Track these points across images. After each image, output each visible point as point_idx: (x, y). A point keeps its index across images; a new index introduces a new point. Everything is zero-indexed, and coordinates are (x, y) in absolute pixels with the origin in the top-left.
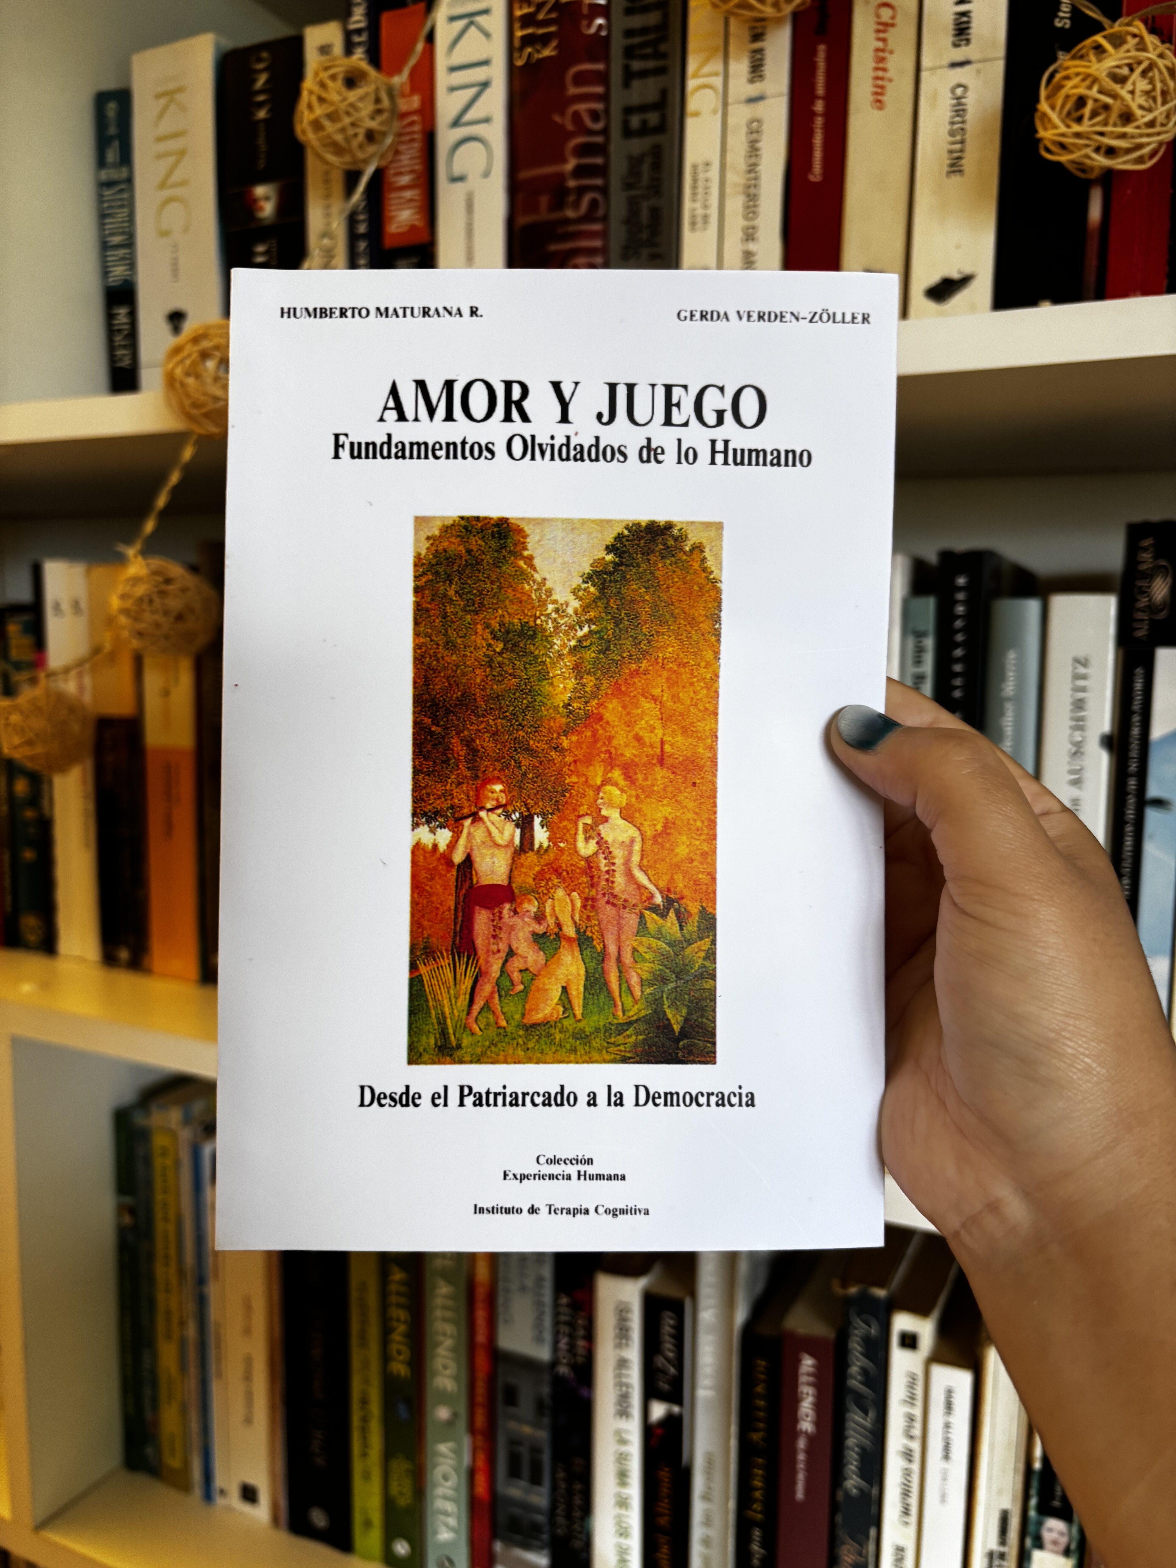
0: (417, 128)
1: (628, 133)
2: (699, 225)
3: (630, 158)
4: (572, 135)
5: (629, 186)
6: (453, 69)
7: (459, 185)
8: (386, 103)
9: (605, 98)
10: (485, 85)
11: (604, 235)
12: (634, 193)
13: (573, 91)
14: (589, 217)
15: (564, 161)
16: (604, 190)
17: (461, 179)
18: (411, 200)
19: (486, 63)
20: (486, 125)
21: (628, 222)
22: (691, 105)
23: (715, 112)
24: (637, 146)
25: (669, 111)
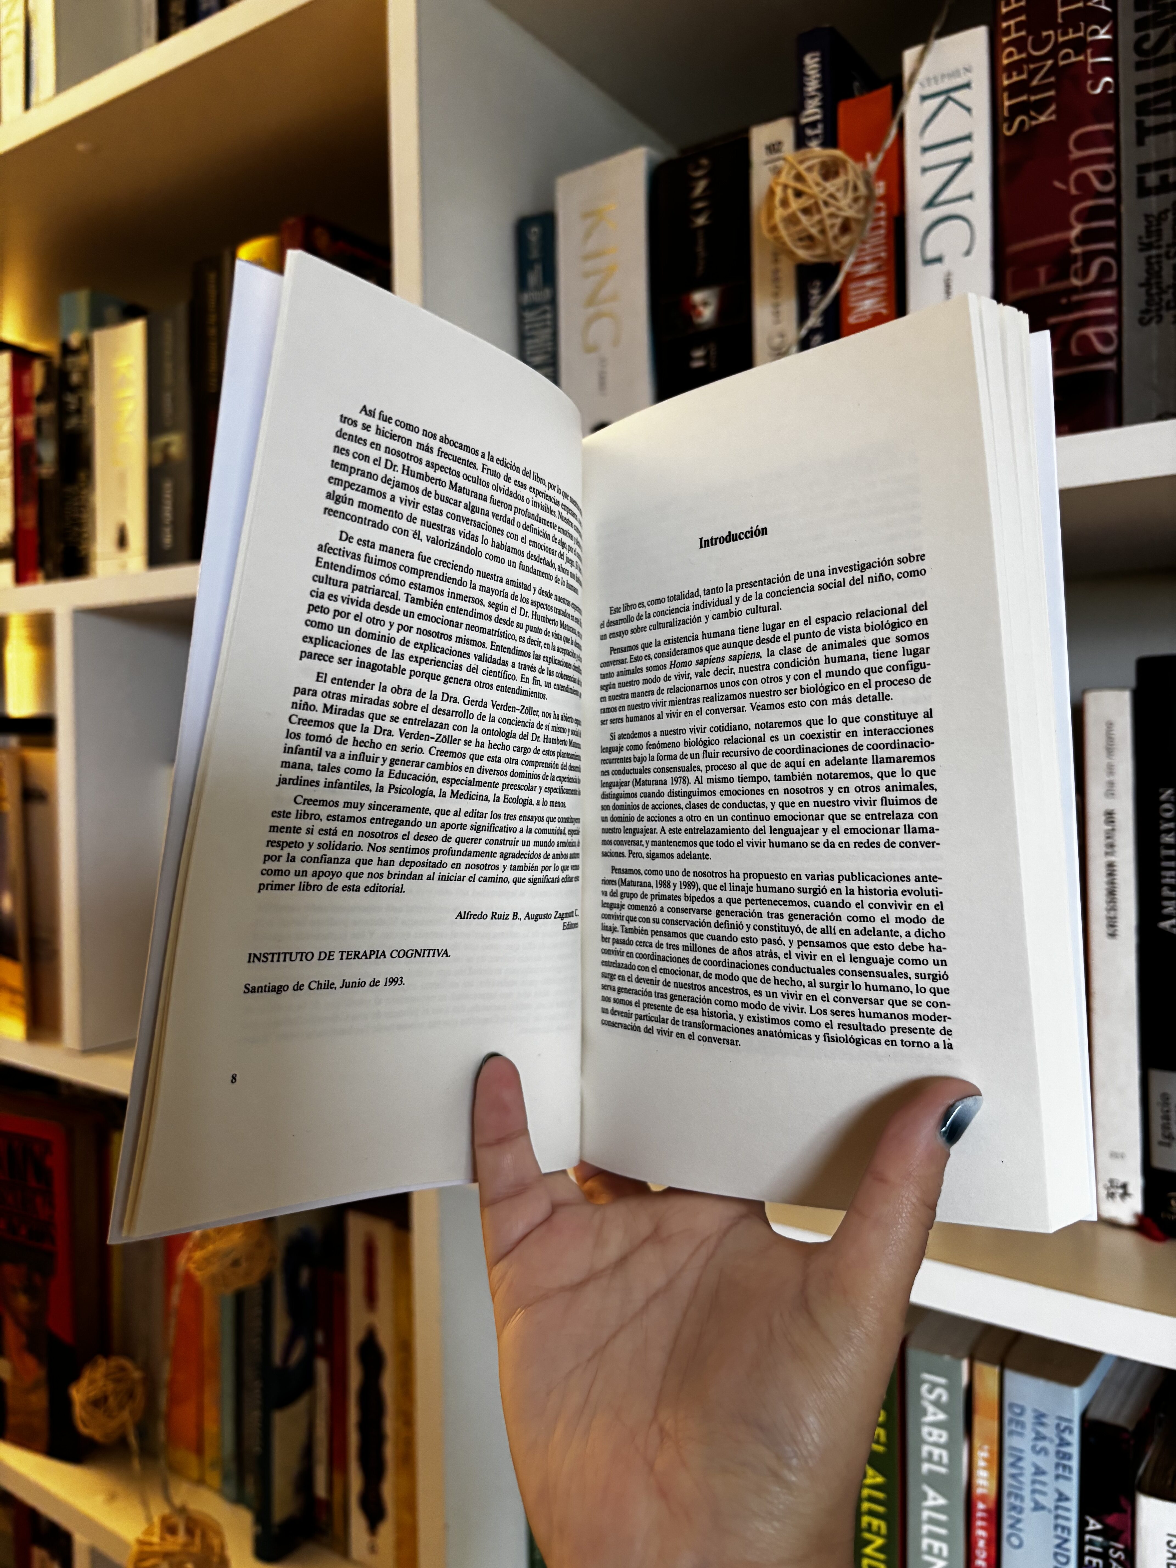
1: (1143, 191)
3: (1147, 217)
4: (1078, 199)
5: (1145, 247)
6: (925, 149)
7: (937, 266)
8: (863, 190)
9: (1115, 158)
10: (967, 160)
11: (1118, 300)
12: (1154, 252)
13: (1076, 154)
14: (1098, 285)
15: (1070, 227)
16: (1117, 254)
17: (939, 260)
18: (873, 289)
19: (968, 137)
20: (967, 201)
21: (1147, 284)
24: (1155, 203)
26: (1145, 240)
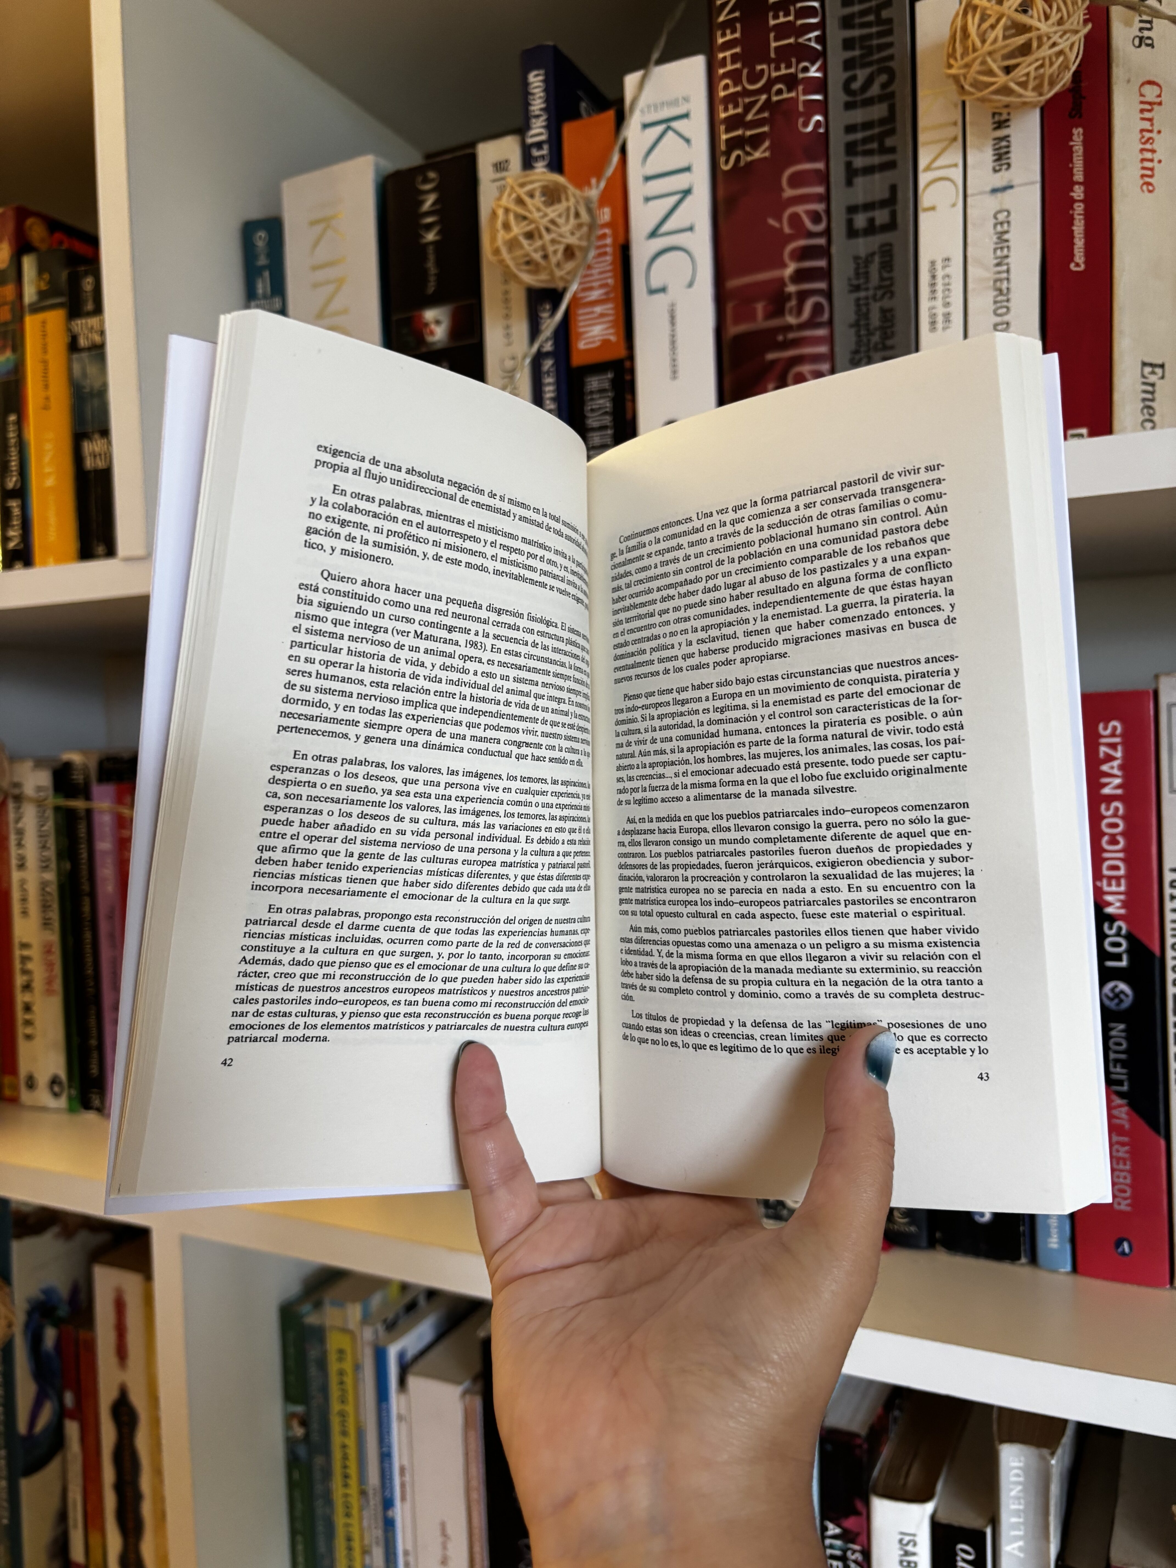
0: (610, 240)
1: (852, 233)
2: (940, 325)
3: (856, 258)
4: (791, 238)
5: (855, 288)
6: (648, 179)
7: (661, 297)
8: (585, 216)
9: (826, 198)
10: (687, 192)
11: (829, 340)
12: (862, 294)
13: (789, 193)
14: (811, 324)
15: (784, 265)
16: (829, 294)
17: (662, 290)
18: (603, 315)
19: (688, 169)
20: (688, 234)
21: (856, 325)
22: (926, 200)
23: (954, 205)
24: (863, 246)
25: (899, 208)
26: (855, 282)
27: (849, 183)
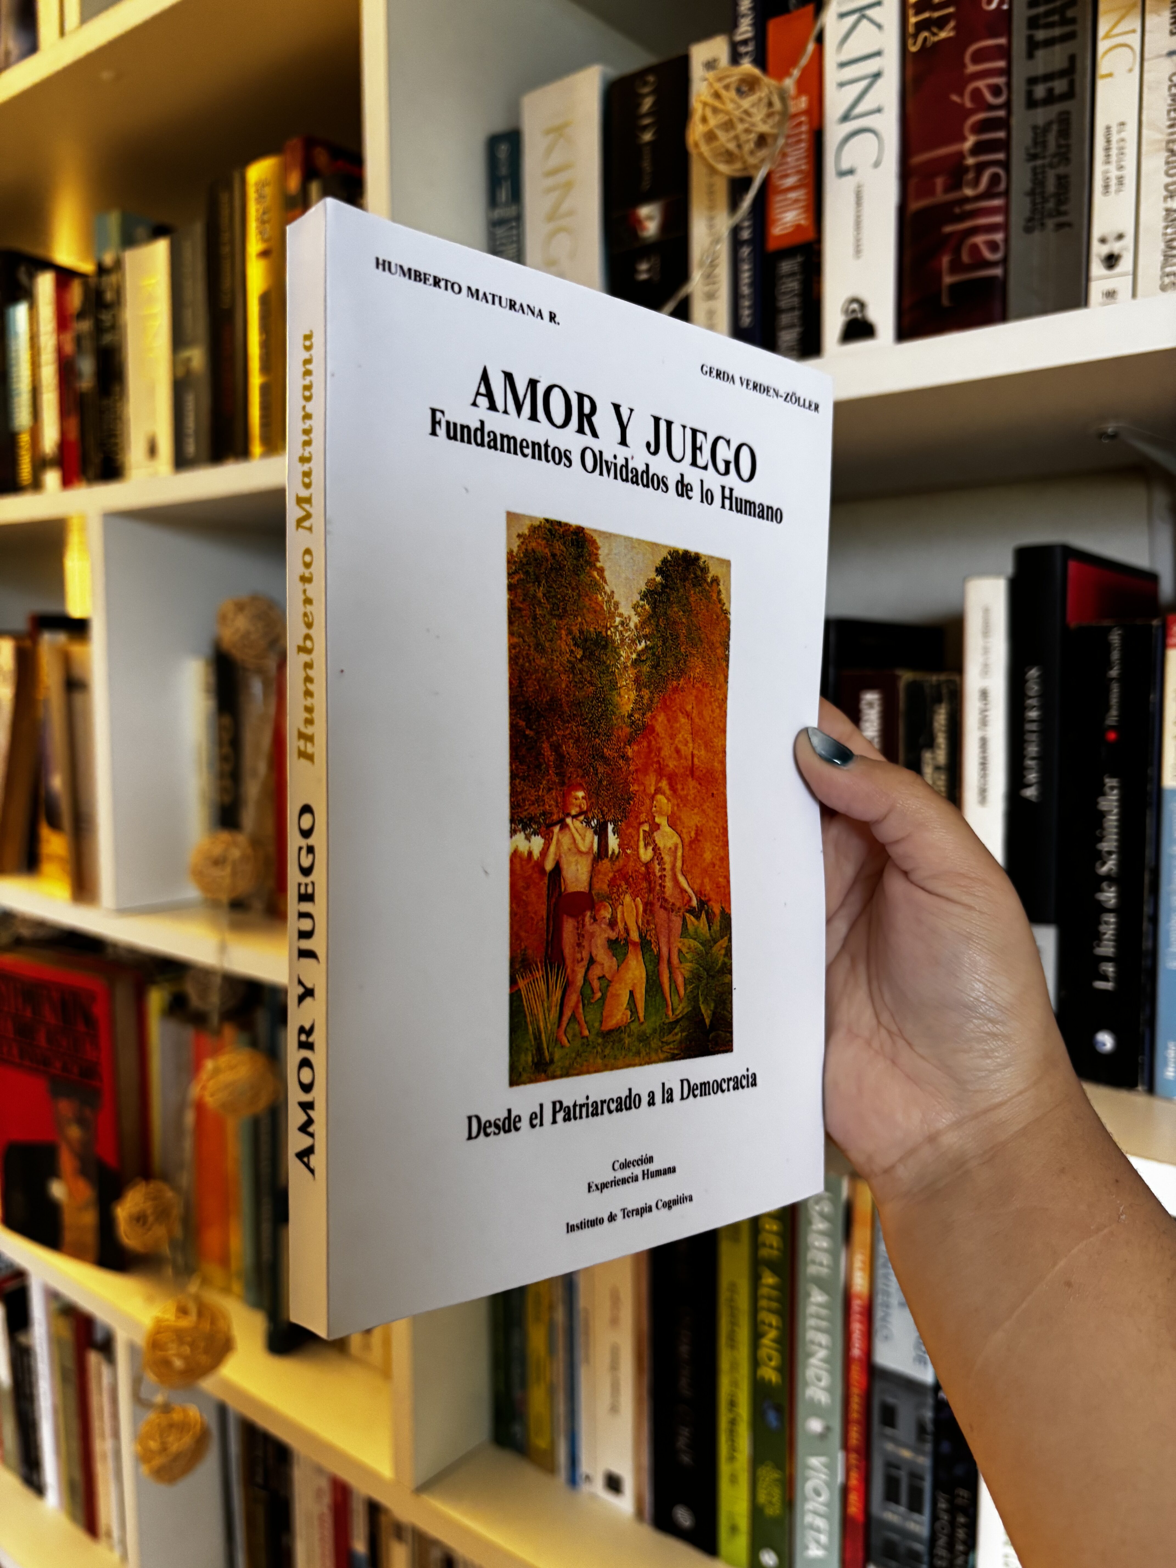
0: (804, 128)
1: (1032, 103)
2: (1113, 188)
3: (1035, 128)
4: (972, 112)
5: (1033, 157)
6: (843, 65)
7: (849, 179)
8: (778, 105)
9: (1007, 72)
10: (877, 75)
11: (1006, 210)
12: (1039, 162)
13: (972, 68)
14: (988, 194)
15: (963, 139)
16: (1006, 165)
17: (851, 172)
18: (796, 201)
19: (878, 54)
20: (877, 115)
21: (1032, 193)
22: (1104, 66)
23: (1130, 70)
24: (1041, 116)
25: (1077, 77)
27: (1030, 55)
